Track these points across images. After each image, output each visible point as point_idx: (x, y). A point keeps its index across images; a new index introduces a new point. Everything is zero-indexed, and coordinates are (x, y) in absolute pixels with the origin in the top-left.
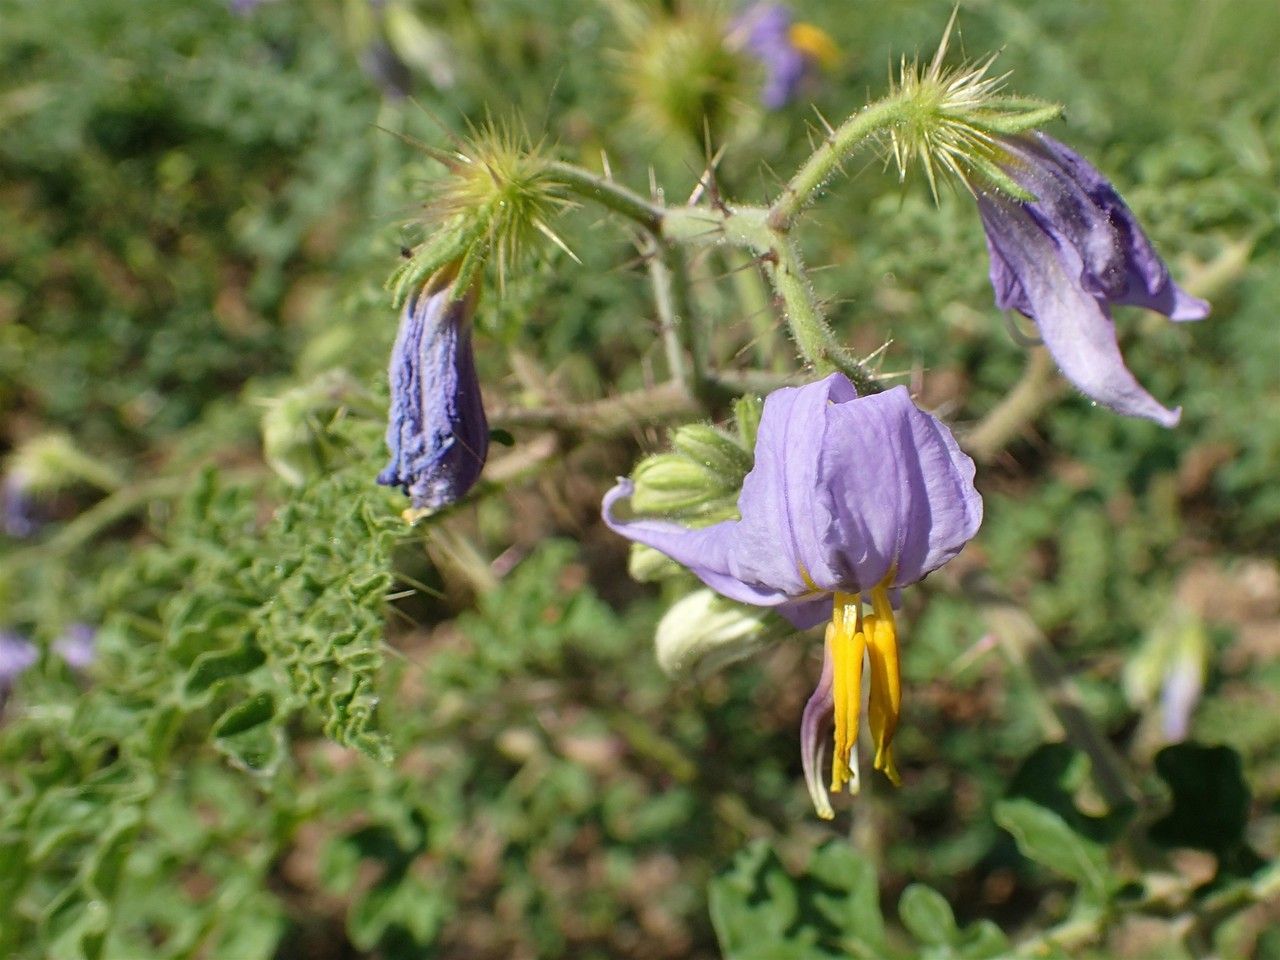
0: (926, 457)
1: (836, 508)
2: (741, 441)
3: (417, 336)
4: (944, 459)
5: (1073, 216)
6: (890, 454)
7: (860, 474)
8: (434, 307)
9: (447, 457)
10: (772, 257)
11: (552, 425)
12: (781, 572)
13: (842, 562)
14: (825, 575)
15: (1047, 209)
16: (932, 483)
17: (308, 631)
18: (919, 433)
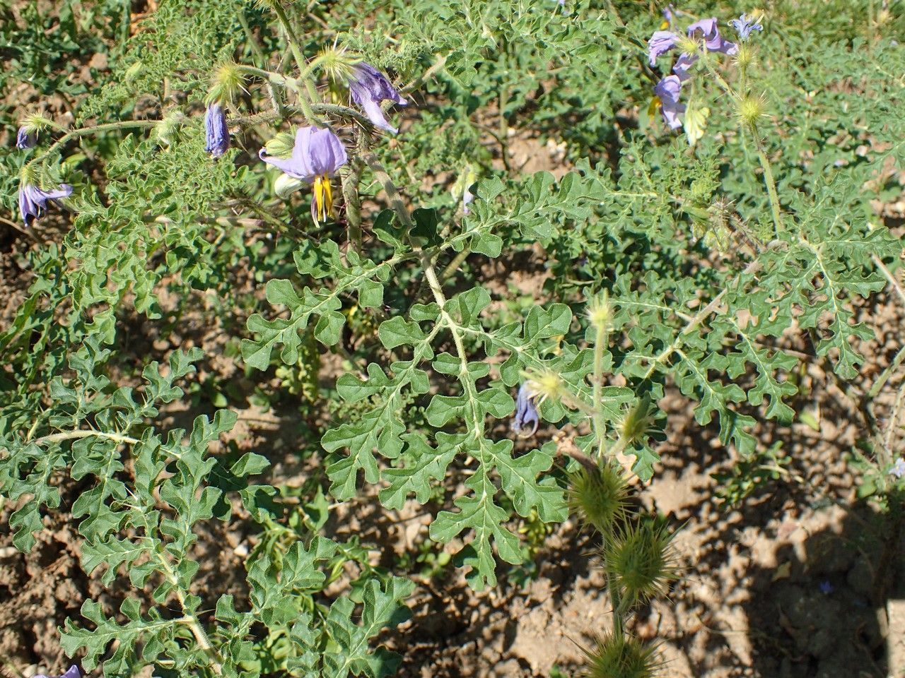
0: (333, 145)
1: (313, 158)
2: (292, 136)
3: (212, 114)
4: (338, 144)
5: (370, 82)
6: (325, 144)
7: (318, 149)
8: (216, 107)
9: (221, 143)
10: (297, 93)
11: (239, 123)
12: (303, 171)
13: (315, 169)
14: (312, 172)
15: (363, 82)
16: (335, 150)
17: (186, 186)
18: (331, 139)
